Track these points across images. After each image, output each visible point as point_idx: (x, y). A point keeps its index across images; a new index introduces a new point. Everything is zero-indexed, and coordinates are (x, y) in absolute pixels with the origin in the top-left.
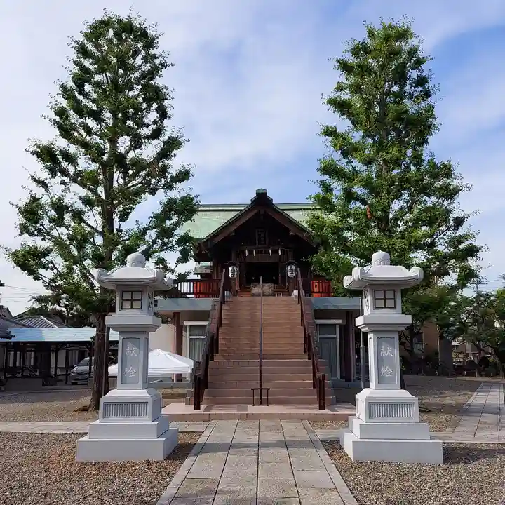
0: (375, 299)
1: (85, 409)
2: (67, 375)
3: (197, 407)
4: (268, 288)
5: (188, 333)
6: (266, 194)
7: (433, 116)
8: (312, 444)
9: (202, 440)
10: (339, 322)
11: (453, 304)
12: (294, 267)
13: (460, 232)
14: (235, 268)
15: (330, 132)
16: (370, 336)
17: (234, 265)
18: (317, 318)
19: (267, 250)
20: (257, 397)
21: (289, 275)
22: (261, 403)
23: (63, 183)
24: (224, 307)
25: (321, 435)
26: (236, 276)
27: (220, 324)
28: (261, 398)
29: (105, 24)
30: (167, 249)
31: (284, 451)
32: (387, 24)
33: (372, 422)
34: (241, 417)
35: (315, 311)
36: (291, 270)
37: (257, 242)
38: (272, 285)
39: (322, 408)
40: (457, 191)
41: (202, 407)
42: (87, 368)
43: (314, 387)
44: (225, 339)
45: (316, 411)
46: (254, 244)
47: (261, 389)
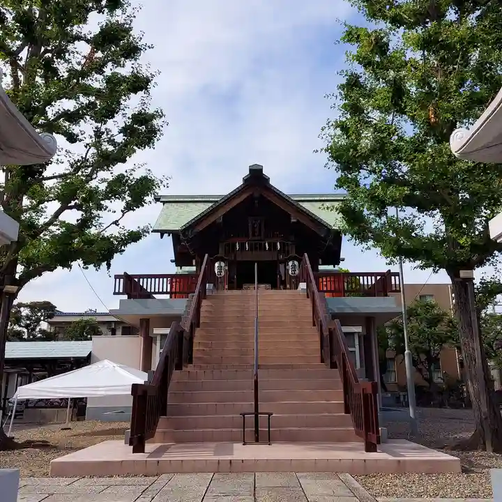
3: (139, 448)
5: (158, 345)
6: (261, 170)
10: (358, 329)
12: (296, 263)
14: (223, 264)
17: (221, 260)
19: (263, 243)
20: (250, 429)
21: (290, 272)
22: (257, 440)
26: (223, 274)
28: (257, 431)
36: (293, 266)
37: (251, 233)
39: (370, 448)
41: (149, 447)
43: (347, 411)
44: (206, 345)
45: (355, 453)
46: (247, 236)
47: (256, 413)
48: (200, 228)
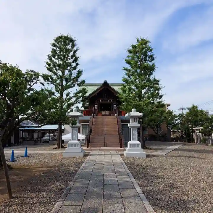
0: (132, 120)
1: (55, 148)
2: (41, 140)
3: (88, 147)
4: (107, 112)
5: (82, 127)
6: (107, 82)
7: (154, 66)
8: (117, 154)
9: (90, 154)
11: (171, 117)
12: (116, 106)
13: (161, 100)
14: (97, 106)
15: (125, 69)
16: (131, 129)
17: (96, 105)
18: (122, 122)
19: (107, 100)
21: (114, 108)
22: (105, 147)
23: (48, 83)
24: (94, 119)
25: (119, 153)
26: (97, 108)
27: (93, 125)
28: (105, 145)
29: (60, 37)
30: (78, 103)
31: (110, 155)
32: (142, 39)
33: (131, 148)
34: (100, 150)
35: (122, 120)
36: (115, 106)
38: (109, 111)
39: (121, 147)
40: (160, 88)
41: (89, 147)
42: (49, 138)
44: (94, 129)
45: (120, 148)
46: (103, 98)
47: (105, 143)
48: (91, 97)
